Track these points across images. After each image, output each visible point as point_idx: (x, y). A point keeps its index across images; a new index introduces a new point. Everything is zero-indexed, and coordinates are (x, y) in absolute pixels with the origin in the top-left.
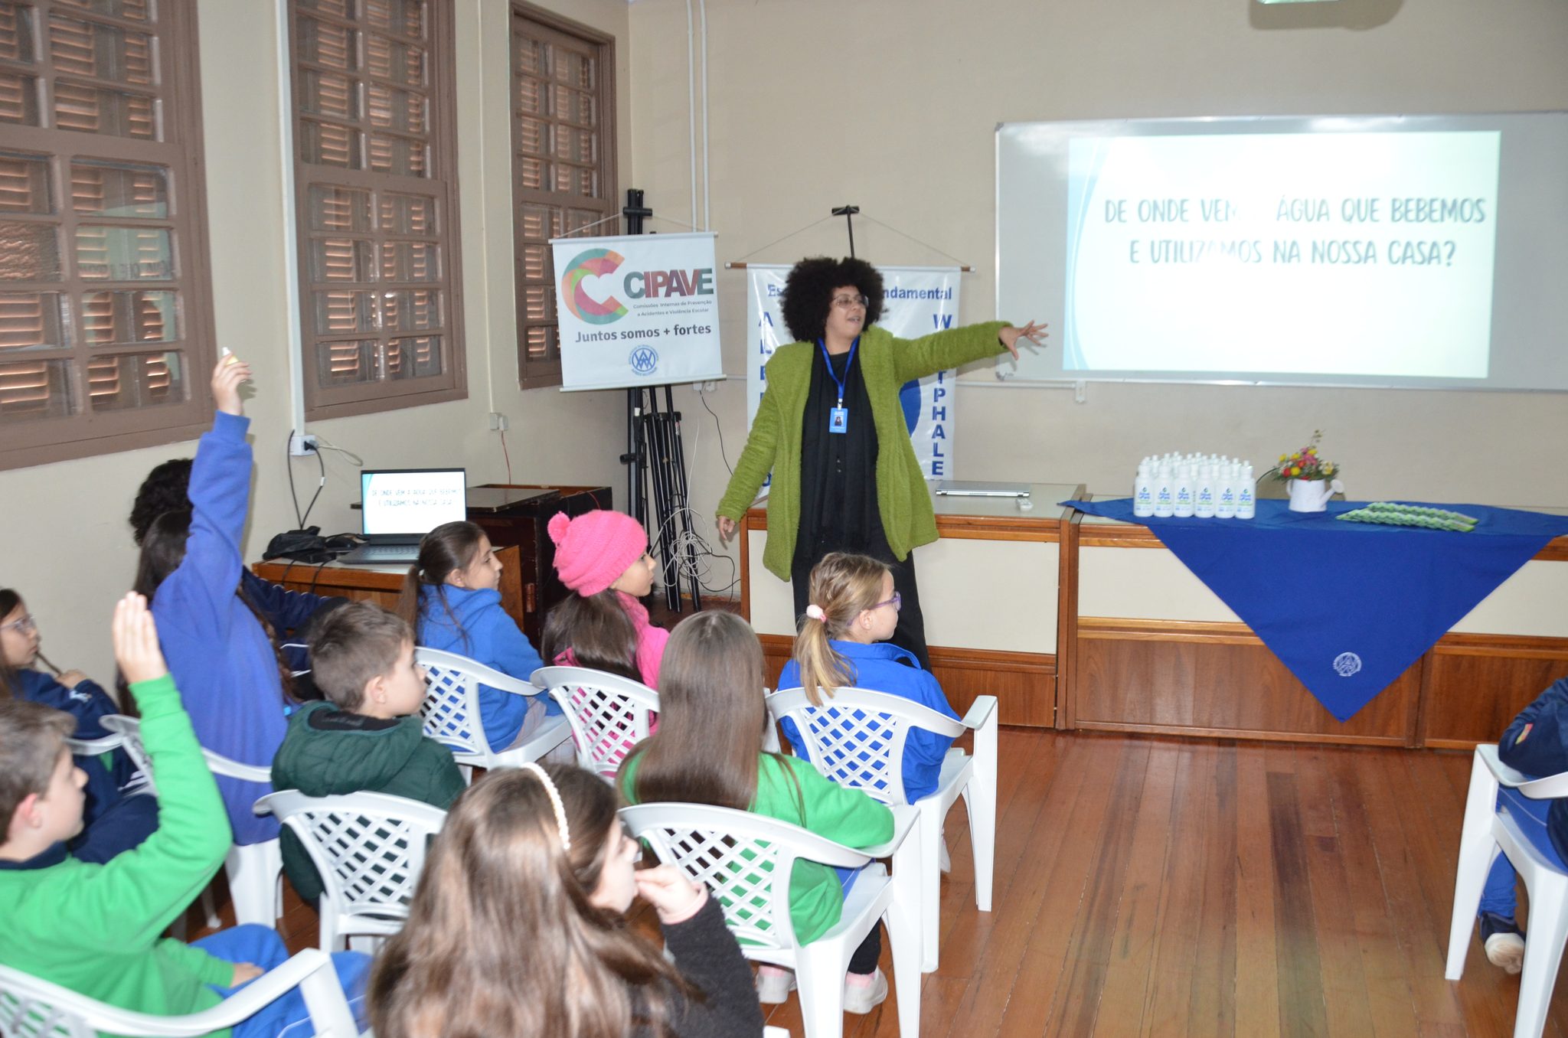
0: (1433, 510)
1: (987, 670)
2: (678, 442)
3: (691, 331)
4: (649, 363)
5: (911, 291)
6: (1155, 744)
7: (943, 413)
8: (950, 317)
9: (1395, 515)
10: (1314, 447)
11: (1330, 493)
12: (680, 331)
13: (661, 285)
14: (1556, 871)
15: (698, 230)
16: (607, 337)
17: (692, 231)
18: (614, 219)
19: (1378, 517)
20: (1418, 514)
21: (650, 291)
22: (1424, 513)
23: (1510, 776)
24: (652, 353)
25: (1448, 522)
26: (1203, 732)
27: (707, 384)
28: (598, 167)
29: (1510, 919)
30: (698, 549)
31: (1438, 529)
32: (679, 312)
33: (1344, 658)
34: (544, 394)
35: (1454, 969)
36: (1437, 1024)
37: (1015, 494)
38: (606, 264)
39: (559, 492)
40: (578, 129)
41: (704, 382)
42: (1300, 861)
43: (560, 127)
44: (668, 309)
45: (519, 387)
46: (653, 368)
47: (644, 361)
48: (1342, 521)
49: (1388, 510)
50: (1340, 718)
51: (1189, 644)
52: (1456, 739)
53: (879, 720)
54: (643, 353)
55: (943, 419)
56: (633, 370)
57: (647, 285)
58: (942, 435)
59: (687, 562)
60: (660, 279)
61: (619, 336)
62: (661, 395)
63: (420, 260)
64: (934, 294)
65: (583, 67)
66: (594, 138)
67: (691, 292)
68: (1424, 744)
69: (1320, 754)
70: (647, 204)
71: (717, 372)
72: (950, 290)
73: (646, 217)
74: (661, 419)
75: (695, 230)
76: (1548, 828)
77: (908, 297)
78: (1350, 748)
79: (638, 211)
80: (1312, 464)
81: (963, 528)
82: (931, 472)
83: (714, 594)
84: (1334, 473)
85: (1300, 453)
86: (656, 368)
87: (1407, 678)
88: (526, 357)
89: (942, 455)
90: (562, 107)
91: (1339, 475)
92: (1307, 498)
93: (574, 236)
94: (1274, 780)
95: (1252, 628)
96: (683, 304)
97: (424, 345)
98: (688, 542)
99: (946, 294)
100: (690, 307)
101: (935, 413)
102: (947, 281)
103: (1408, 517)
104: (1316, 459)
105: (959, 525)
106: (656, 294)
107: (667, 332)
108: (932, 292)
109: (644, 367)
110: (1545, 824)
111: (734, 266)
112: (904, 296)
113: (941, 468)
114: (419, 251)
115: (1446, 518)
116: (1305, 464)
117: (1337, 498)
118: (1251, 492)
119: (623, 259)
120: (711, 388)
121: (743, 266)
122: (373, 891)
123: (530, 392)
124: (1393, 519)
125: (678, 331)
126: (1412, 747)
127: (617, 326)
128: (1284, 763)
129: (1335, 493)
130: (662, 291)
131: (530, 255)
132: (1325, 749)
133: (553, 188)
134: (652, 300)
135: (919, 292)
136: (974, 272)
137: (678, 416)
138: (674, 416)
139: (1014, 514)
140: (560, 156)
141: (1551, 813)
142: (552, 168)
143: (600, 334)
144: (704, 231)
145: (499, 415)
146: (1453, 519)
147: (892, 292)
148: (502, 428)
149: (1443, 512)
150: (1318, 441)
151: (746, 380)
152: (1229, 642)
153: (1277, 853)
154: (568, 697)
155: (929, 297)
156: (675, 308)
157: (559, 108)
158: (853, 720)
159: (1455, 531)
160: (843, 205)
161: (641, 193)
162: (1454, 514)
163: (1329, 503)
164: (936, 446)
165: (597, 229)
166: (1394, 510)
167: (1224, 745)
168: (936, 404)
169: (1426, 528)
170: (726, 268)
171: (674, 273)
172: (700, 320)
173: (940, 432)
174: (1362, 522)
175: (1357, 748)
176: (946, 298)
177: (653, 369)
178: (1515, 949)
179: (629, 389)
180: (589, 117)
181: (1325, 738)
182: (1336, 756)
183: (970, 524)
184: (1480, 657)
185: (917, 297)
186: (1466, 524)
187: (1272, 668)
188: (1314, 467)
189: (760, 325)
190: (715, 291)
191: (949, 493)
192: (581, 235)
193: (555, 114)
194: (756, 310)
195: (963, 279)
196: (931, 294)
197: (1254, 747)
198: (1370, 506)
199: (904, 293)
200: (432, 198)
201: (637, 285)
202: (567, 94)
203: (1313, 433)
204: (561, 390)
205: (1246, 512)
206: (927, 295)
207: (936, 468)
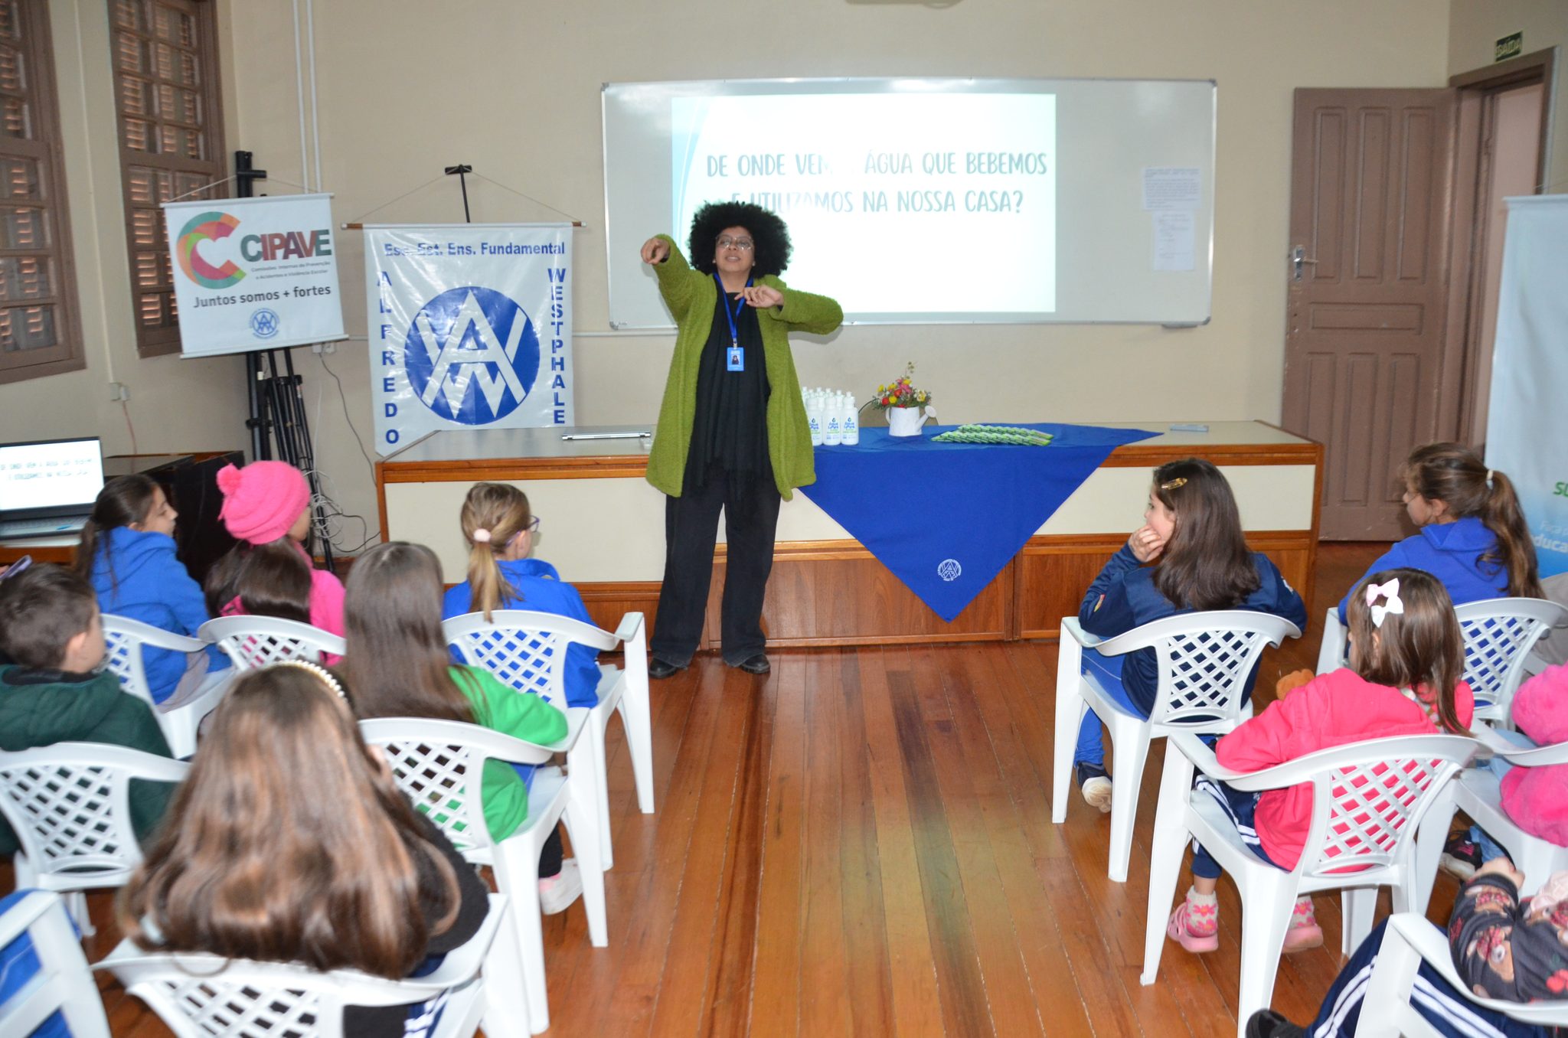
0: (1015, 429)
1: (623, 601)
2: (300, 405)
3: (311, 292)
4: (270, 326)
5: (525, 247)
6: (784, 657)
7: (562, 363)
8: (564, 271)
9: (982, 434)
10: (908, 378)
11: (925, 418)
12: (300, 292)
13: (279, 247)
14: (1131, 716)
15: (310, 191)
16: (226, 301)
17: (304, 193)
18: (223, 183)
19: (968, 436)
20: (1003, 433)
21: (267, 254)
22: (1007, 432)
23: (1089, 640)
24: (272, 316)
25: (1028, 438)
26: (826, 642)
27: (327, 345)
28: (203, 128)
29: (1101, 765)
30: (328, 511)
31: (1020, 444)
32: (298, 274)
33: (946, 564)
34: (163, 362)
35: (1059, 814)
36: (1049, 859)
37: (638, 435)
38: (222, 227)
39: (191, 457)
40: (181, 89)
41: (323, 343)
42: (923, 742)
43: (163, 87)
44: (285, 272)
45: (137, 355)
46: (274, 331)
47: (264, 324)
48: (936, 442)
49: (976, 431)
50: (948, 619)
51: (806, 562)
52: (1047, 629)
53: (540, 639)
54: (264, 317)
55: (562, 369)
56: (254, 334)
57: (264, 247)
58: (562, 384)
59: (318, 524)
60: (277, 242)
61: (238, 299)
62: (280, 358)
63: (24, 226)
64: (548, 249)
65: (184, 24)
66: (198, 98)
67: (309, 254)
68: (1020, 636)
69: (931, 652)
70: (257, 165)
71: (339, 332)
72: (563, 244)
73: (256, 179)
74: (283, 383)
75: (306, 191)
76: (1122, 681)
77: (523, 252)
78: (957, 645)
79: (247, 173)
80: (907, 393)
81: (592, 468)
82: (553, 421)
83: (346, 555)
84: (927, 400)
85: (896, 384)
86: (277, 331)
87: (1001, 579)
88: (142, 327)
89: (562, 404)
90: (164, 65)
91: (932, 401)
92: (905, 423)
93: (183, 200)
94: (893, 677)
95: (863, 543)
96: (302, 266)
97: (35, 315)
98: (318, 504)
99: (559, 249)
100: (310, 269)
101: (554, 364)
102: (561, 235)
103: (994, 435)
104: (911, 389)
105: (588, 466)
106: (274, 257)
107: (286, 294)
108: (546, 247)
109: (265, 331)
110: (1120, 679)
111: (351, 226)
112: (519, 252)
113: (562, 416)
114: (23, 216)
115: (1027, 435)
116: (901, 392)
117: (931, 423)
118: (855, 420)
119: (238, 222)
120: (330, 349)
121: (358, 227)
122: (75, 844)
123: (149, 360)
124: (980, 438)
125: (298, 293)
126: (1011, 639)
127: (236, 290)
128: (901, 662)
129: (929, 418)
130: (280, 253)
131: (140, 219)
132: (935, 648)
133: (159, 150)
134: (270, 263)
135: (533, 247)
136: (584, 227)
137: (299, 379)
138: (294, 380)
139: (639, 452)
140: (166, 117)
141: (1124, 669)
142: (158, 131)
143: (219, 298)
144: (316, 192)
145: (120, 385)
146: (1032, 435)
147: (507, 247)
148: (124, 398)
149: (1023, 430)
150: (912, 372)
151: (367, 340)
152: (843, 558)
153: (902, 738)
154: (238, 647)
155: (543, 252)
156: (294, 270)
157: (161, 67)
158: (516, 641)
159: (1034, 445)
160: (456, 164)
161: (249, 155)
162: (1033, 431)
163: (923, 427)
164: (556, 396)
165: (206, 193)
166: (982, 430)
167: (846, 652)
168: (554, 355)
169: (1010, 444)
170: (343, 229)
171: (291, 235)
172: (320, 281)
173: (559, 382)
174: (954, 442)
175: (962, 645)
176: (559, 252)
177: (274, 333)
178: (1106, 789)
179: (248, 354)
180: (192, 76)
181: (935, 638)
182: (945, 652)
183: (598, 464)
184: (1062, 555)
185: (531, 253)
186: (1044, 439)
187: (883, 579)
188: (909, 396)
189: (379, 285)
190: (333, 252)
191: (575, 437)
192: (190, 198)
193: (158, 73)
194: (374, 269)
195: (575, 233)
196: (545, 249)
197: (873, 651)
198: (961, 428)
199: (519, 249)
200: (35, 160)
201: (254, 248)
202: (167, 52)
203: (907, 365)
204: (182, 356)
205: (851, 439)
206: (541, 251)
207: (557, 417)
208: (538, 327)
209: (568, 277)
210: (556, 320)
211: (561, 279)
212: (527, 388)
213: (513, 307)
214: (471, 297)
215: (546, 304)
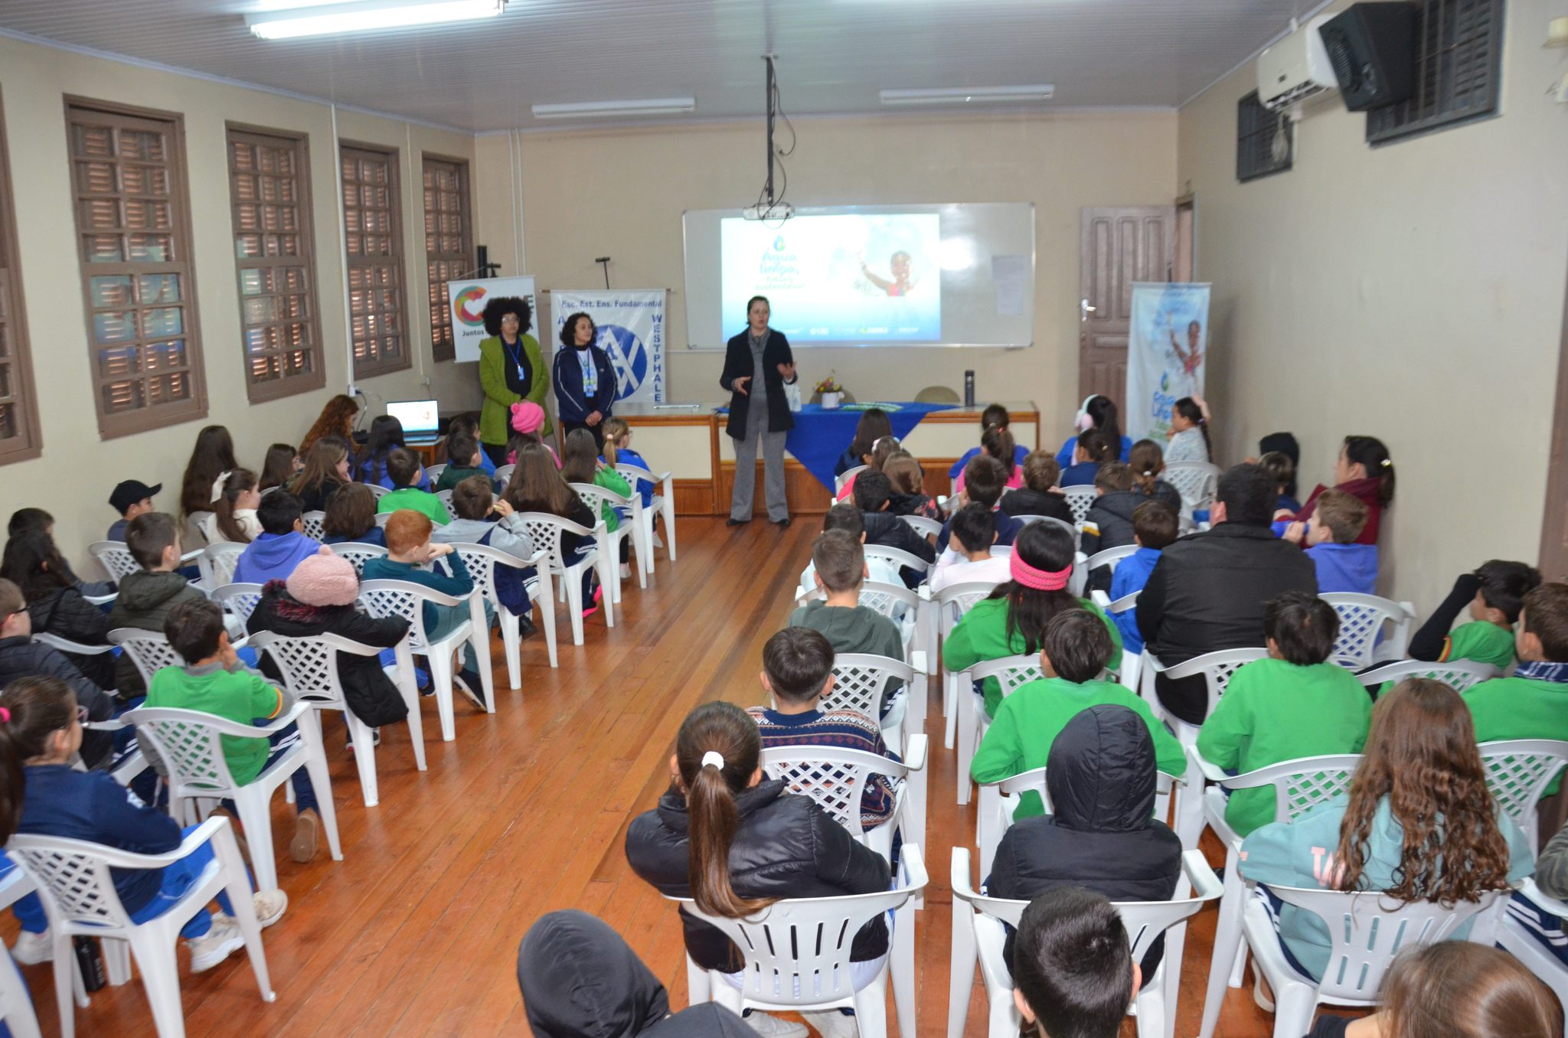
5: (639, 303)
7: (659, 368)
8: (661, 316)
10: (832, 377)
15: (522, 274)
18: (474, 270)
34: (448, 364)
38: (477, 294)
40: (451, 214)
43: (443, 215)
45: (433, 361)
55: (659, 371)
58: (659, 380)
64: (652, 304)
66: (460, 219)
70: (491, 259)
72: (660, 301)
75: (519, 274)
77: (638, 306)
79: (485, 265)
82: (654, 399)
88: (434, 346)
89: (659, 390)
92: (830, 401)
95: (800, 459)
97: (389, 341)
99: (659, 304)
101: (655, 368)
102: (659, 296)
111: (544, 292)
112: (636, 306)
113: (659, 397)
119: (486, 291)
121: (548, 292)
133: (441, 249)
135: (644, 303)
136: (673, 291)
140: (445, 231)
143: (475, 331)
145: (425, 374)
147: (629, 303)
148: (427, 383)
155: (649, 306)
157: (443, 204)
160: (601, 256)
161: (486, 250)
163: (839, 403)
164: (656, 386)
165: (470, 276)
168: (655, 363)
170: (540, 294)
173: (658, 378)
176: (659, 306)
180: (457, 207)
185: (643, 306)
192: (460, 280)
193: (441, 208)
195: (667, 295)
196: (650, 304)
199: (636, 304)
200: (393, 265)
202: (446, 196)
203: (832, 370)
204: (456, 362)
205: (806, 409)
207: (656, 398)
208: (647, 347)
209: (663, 319)
210: (657, 343)
211: (660, 321)
212: (640, 380)
213: (632, 337)
214: (609, 331)
215: (651, 333)
